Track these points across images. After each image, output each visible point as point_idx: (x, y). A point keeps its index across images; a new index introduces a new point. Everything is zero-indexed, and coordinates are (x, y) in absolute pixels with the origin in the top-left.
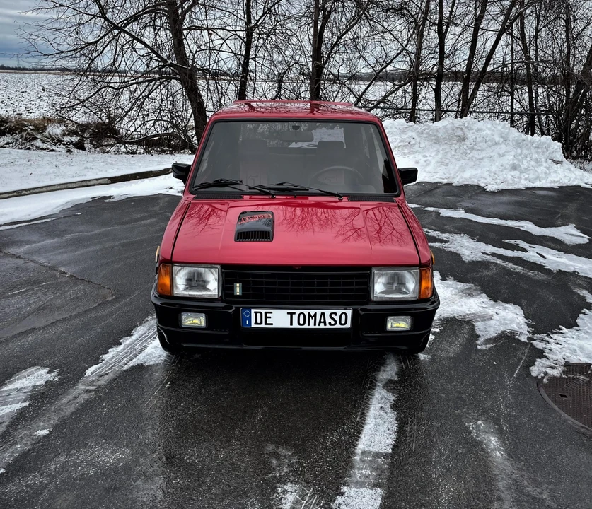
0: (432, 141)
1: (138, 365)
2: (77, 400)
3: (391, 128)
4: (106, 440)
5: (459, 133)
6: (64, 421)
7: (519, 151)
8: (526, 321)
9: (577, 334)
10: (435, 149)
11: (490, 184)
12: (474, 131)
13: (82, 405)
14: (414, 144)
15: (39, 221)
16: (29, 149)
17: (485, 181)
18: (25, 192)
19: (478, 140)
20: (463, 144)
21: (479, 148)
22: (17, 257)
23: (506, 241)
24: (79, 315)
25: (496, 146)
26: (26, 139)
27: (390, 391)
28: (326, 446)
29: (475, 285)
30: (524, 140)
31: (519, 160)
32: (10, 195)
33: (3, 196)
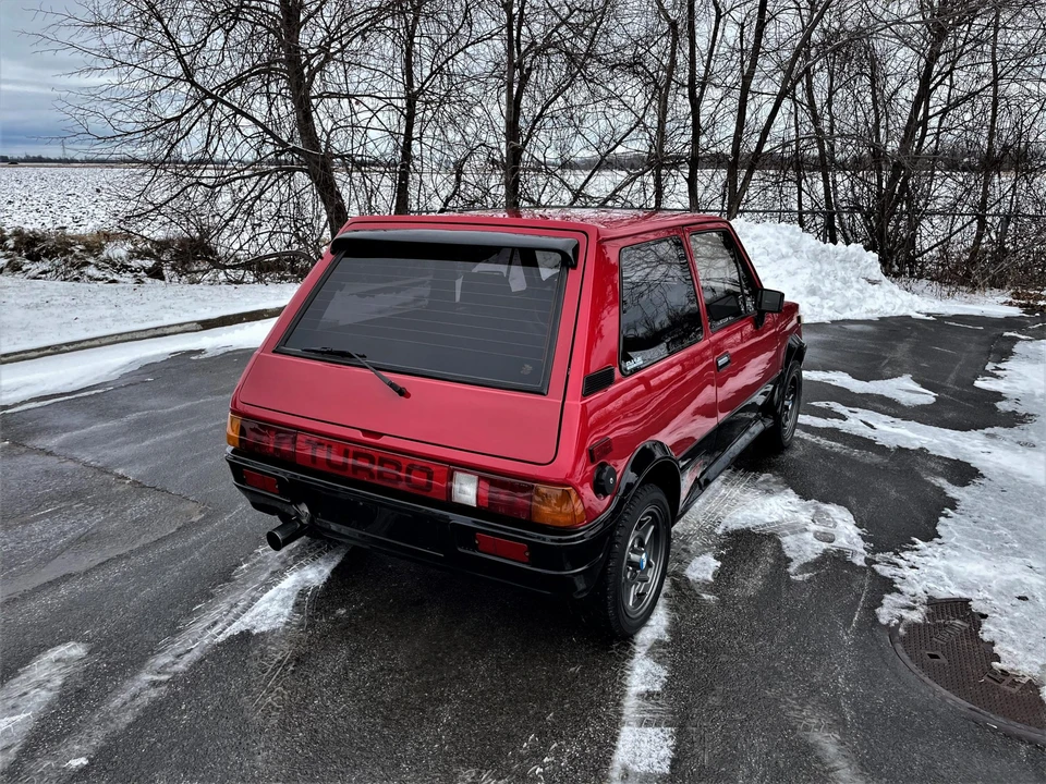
1: (242, 632)
2: (138, 701)
4: (185, 773)
6: (115, 739)
7: (818, 266)
8: (859, 531)
9: (940, 549)
13: (145, 710)
15: (86, 394)
16: (77, 279)
18: (65, 348)
19: (756, 252)
22: (47, 454)
23: (814, 403)
24: (145, 548)
25: (782, 261)
26: (72, 265)
27: (659, 661)
28: (560, 766)
29: (775, 476)
30: (823, 251)
31: (818, 280)
32: (41, 353)
33: (30, 355)
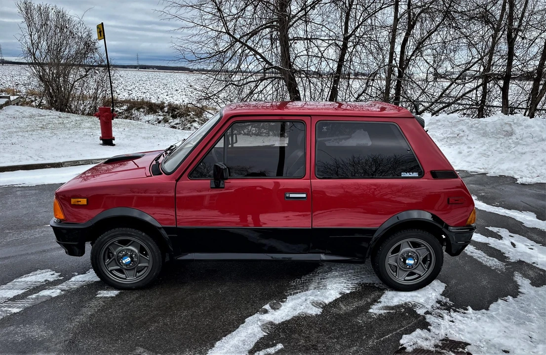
0: (480, 134)
3: (444, 121)
5: (507, 128)
8: (440, 297)
9: (480, 316)
10: (482, 142)
11: (526, 177)
12: (523, 127)
14: (462, 136)
17: (522, 174)
19: (525, 135)
20: (510, 139)
21: (525, 143)
23: (489, 228)
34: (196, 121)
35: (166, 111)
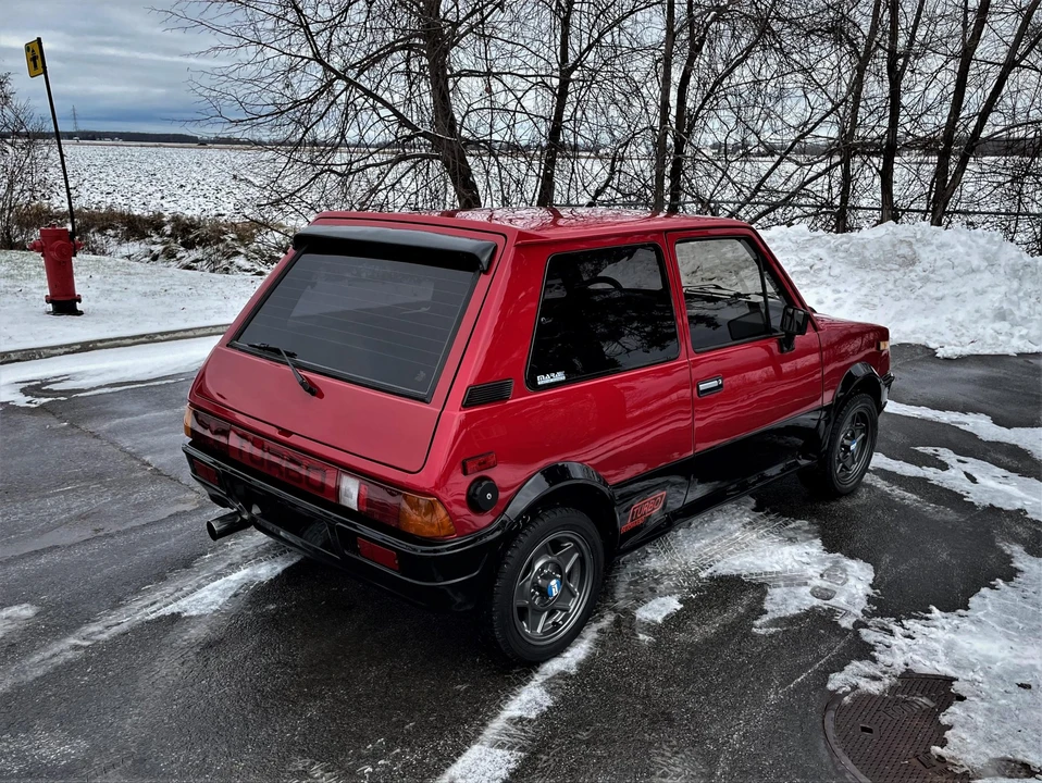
0: (853, 263)
1: (173, 614)
2: (55, 660)
3: (782, 240)
4: (62, 724)
5: (904, 250)
6: (19, 688)
7: (1015, 284)
8: (870, 592)
9: (956, 622)
10: (857, 279)
11: (950, 345)
12: (934, 247)
13: (56, 668)
14: (820, 270)
15: (157, 383)
16: (227, 270)
17: (941, 339)
18: (159, 337)
19: (939, 263)
20: (911, 271)
21: (941, 279)
22: (95, 437)
23: (918, 448)
24: (133, 529)
25: (972, 276)
26: (223, 254)
27: (550, 692)
28: (391, 770)
29: (811, 523)
30: (1027, 265)
31: (1011, 302)
32: (136, 340)
33: (124, 342)
34: (240, 253)
35: (168, 233)
